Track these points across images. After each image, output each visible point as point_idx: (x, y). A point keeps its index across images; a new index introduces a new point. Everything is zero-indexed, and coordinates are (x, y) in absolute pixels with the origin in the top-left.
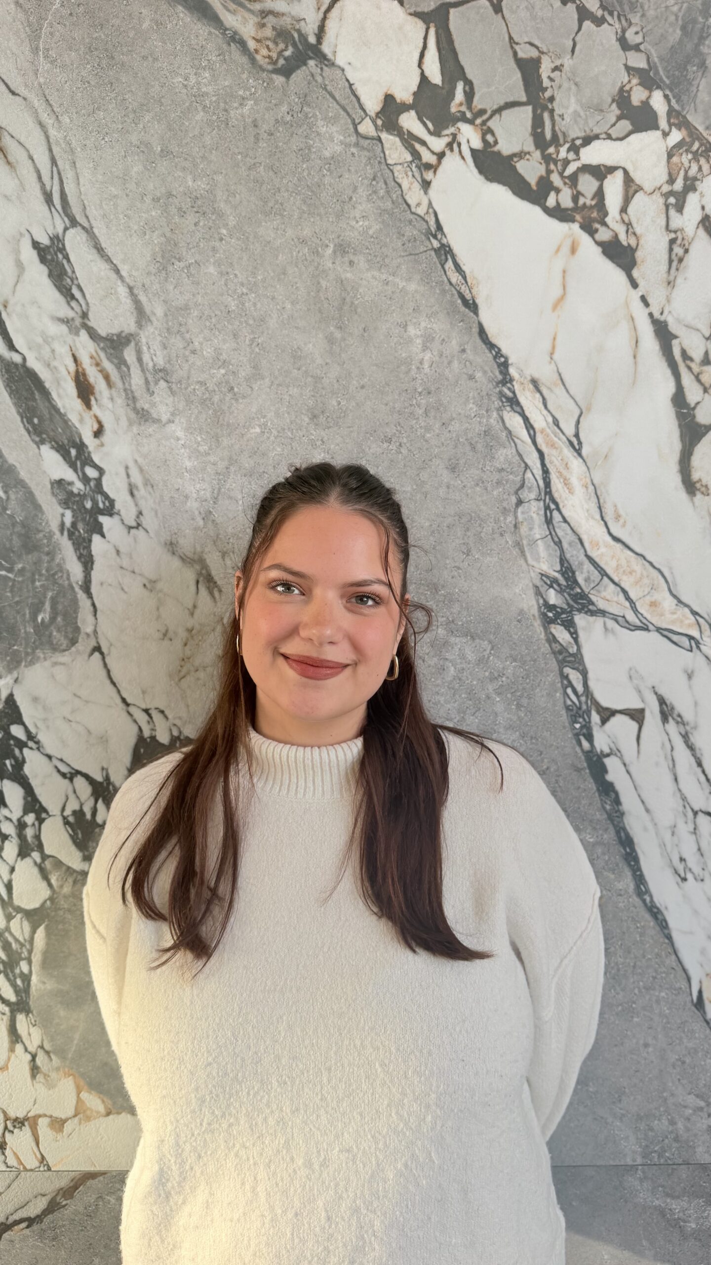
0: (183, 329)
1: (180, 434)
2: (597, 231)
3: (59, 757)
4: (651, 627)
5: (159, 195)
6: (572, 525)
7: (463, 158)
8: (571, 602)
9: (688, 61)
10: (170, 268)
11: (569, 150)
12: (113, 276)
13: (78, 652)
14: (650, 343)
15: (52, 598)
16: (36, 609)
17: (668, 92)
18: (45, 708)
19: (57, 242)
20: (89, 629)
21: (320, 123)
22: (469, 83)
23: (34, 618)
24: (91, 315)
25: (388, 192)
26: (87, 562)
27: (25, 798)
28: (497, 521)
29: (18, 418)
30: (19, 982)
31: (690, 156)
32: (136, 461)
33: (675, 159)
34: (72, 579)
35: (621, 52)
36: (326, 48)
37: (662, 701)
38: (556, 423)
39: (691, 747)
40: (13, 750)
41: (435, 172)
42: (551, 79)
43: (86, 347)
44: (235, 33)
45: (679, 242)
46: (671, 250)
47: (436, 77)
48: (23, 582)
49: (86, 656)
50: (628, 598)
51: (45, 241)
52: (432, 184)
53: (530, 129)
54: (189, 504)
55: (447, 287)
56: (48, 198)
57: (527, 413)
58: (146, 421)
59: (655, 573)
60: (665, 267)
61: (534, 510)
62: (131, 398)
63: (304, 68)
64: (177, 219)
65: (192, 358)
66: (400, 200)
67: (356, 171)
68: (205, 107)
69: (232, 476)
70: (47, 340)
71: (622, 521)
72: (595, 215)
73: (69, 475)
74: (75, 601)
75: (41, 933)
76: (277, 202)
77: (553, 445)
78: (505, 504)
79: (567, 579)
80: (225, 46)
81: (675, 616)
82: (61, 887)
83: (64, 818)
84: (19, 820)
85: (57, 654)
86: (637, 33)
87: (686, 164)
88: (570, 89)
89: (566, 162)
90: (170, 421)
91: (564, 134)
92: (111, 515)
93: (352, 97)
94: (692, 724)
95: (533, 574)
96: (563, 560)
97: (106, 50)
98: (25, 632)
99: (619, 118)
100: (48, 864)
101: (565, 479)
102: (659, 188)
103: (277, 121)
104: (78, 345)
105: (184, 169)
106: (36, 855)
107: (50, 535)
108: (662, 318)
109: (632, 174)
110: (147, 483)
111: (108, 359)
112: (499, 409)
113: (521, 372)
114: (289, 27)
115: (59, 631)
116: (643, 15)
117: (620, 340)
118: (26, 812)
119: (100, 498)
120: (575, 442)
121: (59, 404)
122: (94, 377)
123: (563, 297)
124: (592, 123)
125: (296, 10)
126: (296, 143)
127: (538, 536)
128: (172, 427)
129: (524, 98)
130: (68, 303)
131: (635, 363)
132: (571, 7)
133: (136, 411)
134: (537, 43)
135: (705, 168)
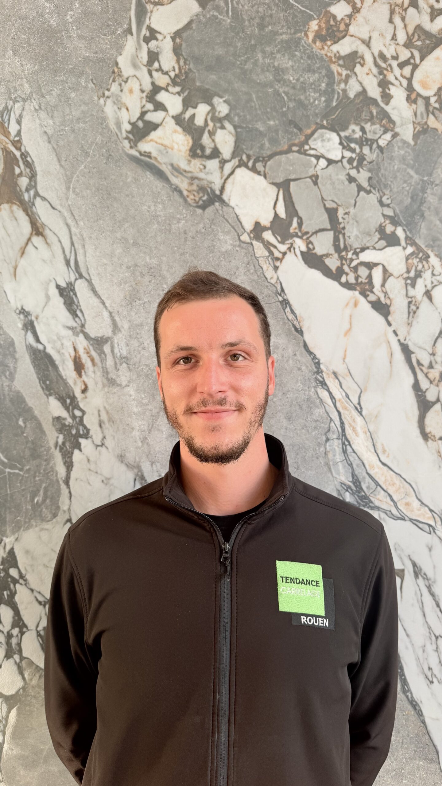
0: (139, 336)
1: (132, 392)
2: (368, 295)
3: (38, 590)
4: (406, 518)
5: (130, 265)
6: (358, 454)
7: (296, 255)
8: (359, 501)
9: (415, 213)
10: (134, 304)
11: (353, 254)
12: (101, 306)
13: (57, 522)
14: (399, 356)
15: (45, 488)
16: (34, 494)
17: (405, 228)
18: (33, 558)
19: (71, 287)
20: (66, 508)
21: (220, 234)
22: (300, 218)
23: (32, 500)
24: (86, 326)
25: (255, 271)
26: (69, 466)
27: (13, 618)
28: (314, 450)
29: (37, 381)
31: (418, 260)
32: (105, 408)
33: (410, 261)
34: (59, 476)
35: (380, 208)
36: (225, 197)
37: (414, 565)
38: (347, 396)
39: (432, 595)
40: (10, 585)
41: (281, 262)
42: (343, 219)
43: (82, 343)
44: (177, 187)
45: (413, 303)
46: (409, 307)
47: (282, 214)
48: (28, 477)
49: (62, 525)
50: (392, 500)
51: (63, 284)
52: (279, 268)
53: (332, 242)
54: (134, 433)
55: (287, 321)
56: (68, 263)
57: (331, 390)
58: (113, 385)
59: (407, 486)
60: (406, 316)
61: (336, 445)
62: (105, 372)
63: (213, 206)
64: (139, 278)
65: (143, 352)
66: (262, 275)
67: (239, 260)
68: (158, 222)
69: (160, 418)
70: (59, 338)
71: (387, 454)
72: (367, 287)
73: (64, 414)
74: (59, 491)
75: (14, 712)
77: (346, 409)
78: (319, 440)
79: (356, 487)
80: (171, 193)
81: (420, 512)
82: (31, 680)
83: (38, 632)
84: (8, 632)
85: (44, 523)
86: (388, 199)
88: (353, 224)
89: (352, 260)
90: (127, 386)
91: (350, 246)
92: (87, 438)
93: (238, 222)
94: (433, 580)
95: (336, 483)
96: (353, 475)
97: (107, 191)
99: (380, 239)
100: (24, 664)
101: (353, 428)
102: (402, 275)
103: (197, 232)
104: (78, 342)
105: (145, 253)
106: (17, 657)
107: (49, 449)
108: (405, 343)
109: (387, 267)
110: (111, 420)
111: (94, 350)
112: (315, 387)
113: (327, 368)
114: (206, 186)
115: (47, 508)
116: (391, 191)
117: (382, 353)
118: (13, 627)
119: (81, 428)
120: (359, 408)
121: (63, 374)
122: (85, 359)
123: (350, 329)
124: (365, 241)
125: (210, 178)
126: (206, 244)
127: (338, 460)
128: (128, 389)
129: (329, 227)
130: (74, 319)
131: (391, 366)
132: (354, 185)
133: (108, 379)
134: (336, 200)
135: (426, 266)
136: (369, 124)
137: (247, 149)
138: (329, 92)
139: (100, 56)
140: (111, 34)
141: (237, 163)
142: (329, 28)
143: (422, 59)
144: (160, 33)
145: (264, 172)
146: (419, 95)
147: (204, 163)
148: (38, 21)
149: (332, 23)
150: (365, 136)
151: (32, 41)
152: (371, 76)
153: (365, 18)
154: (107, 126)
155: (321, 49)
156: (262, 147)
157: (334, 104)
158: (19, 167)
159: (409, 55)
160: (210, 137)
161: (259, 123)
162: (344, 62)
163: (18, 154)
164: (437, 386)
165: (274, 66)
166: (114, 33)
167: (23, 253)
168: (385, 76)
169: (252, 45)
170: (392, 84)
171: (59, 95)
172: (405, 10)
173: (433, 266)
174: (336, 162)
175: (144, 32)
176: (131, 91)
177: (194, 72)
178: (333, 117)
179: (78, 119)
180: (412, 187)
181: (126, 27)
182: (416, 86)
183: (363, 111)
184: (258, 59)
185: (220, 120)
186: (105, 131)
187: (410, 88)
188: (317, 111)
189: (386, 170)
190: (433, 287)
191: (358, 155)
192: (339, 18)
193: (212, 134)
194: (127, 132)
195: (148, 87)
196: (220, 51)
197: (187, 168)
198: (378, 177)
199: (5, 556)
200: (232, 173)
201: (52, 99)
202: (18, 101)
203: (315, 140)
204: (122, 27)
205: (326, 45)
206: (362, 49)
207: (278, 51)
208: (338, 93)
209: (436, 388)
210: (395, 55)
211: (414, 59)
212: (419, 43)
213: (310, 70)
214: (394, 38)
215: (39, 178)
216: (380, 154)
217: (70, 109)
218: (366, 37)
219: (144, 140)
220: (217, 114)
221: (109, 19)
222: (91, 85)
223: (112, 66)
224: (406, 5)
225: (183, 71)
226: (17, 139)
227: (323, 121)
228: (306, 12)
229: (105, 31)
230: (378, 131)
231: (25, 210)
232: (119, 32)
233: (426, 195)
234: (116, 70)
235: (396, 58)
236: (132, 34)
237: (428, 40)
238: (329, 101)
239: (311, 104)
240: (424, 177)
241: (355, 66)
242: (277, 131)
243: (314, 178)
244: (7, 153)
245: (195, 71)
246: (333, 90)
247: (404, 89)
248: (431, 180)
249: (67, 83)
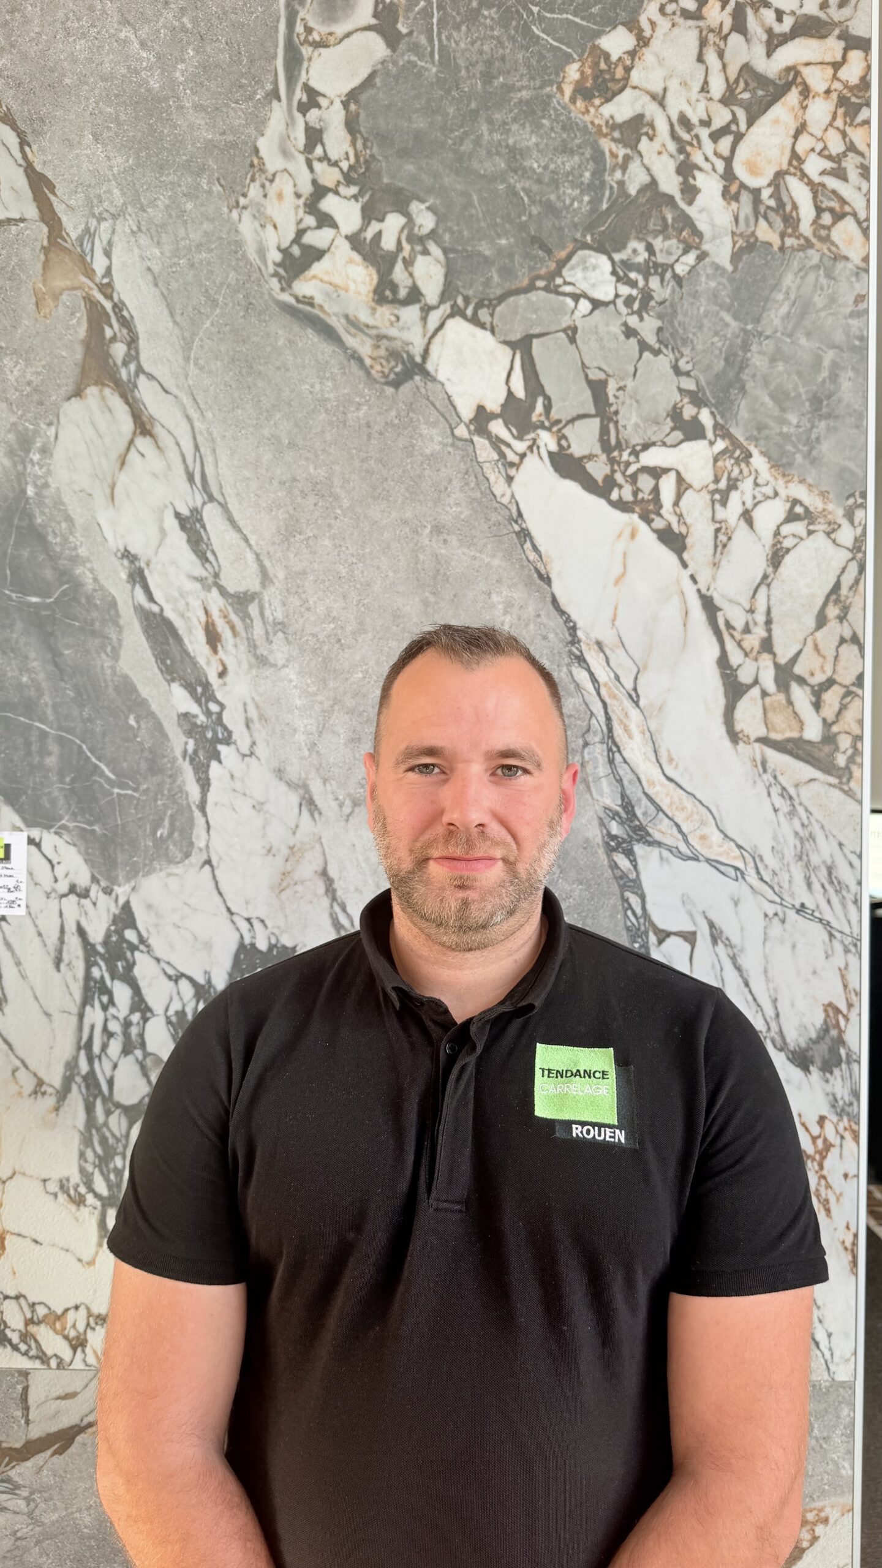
0: (300, 590)
1: (293, 676)
2: (653, 520)
3: (167, 960)
4: (701, 858)
5: (284, 478)
6: (632, 766)
7: (541, 458)
8: (631, 833)
9: (730, 385)
10: (292, 540)
11: (630, 454)
12: (243, 544)
13: (191, 865)
14: (698, 614)
15: (172, 816)
16: (156, 825)
17: (714, 410)
18: (158, 915)
19: (196, 513)
20: (202, 844)
21: (423, 426)
22: (547, 399)
23: (154, 833)
24: (222, 576)
25: (478, 485)
26: (205, 784)
27: (132, 998)
29: (153, 660)
30: (112, 1177)
31: (732, 461)
32: (253, 699)
33: (720, 463)
34: (190, 799)
35: (675, 378)
36: (430, 366)
37: (712, 925)
38: (617, 678)
39: (739, 969)
40: (125, 953)
41: (517, 469)
42: (616, 397)
43: (216, 602)
44: (355, 352)
45: (723, 530)
46: (716, 537)
47: (520, 392)
48: (146, 801)
49: (197, 868)
50: (680, 831)
51: (185, 512)
52: (516, 479)
53: (597, 436)
54: (297, 736)
55: (526, 563)
56: (191, 478)
57: (593, 669)
58: (264, 665)
59: (704, 811)
60: (711, 551)
61: (598, 752)
62: (252, 646)
63: (411, 382)
64: (299, 500)
65: (307, 615)
66: (488, 491)
67: (452, 467)
68: (327, 409)
69: (336, 713)
70: (183, 594)
71: (674, 764)
72: (651, 507)
73: (194, 708)
74: (191, 819)
76: (384, 489)
77: (614, 697)
79: (627, 813)
80: (346, 362)
81: (722, 849)
83: (168, 1018)
84: (125, 1019)
85: (172, 866)
86: (688, 362)
87: (729, 468)
88: (631, 405)
89: (628, 464)
90: (285, 666)
91: (627, 442)
92: (228, 744)
93: (451, 407)
94: (739, 948)
95: (597, 807)
96: (623, 796)
97: (247, 361)
98: (145, 846)
99: (673, 429)
100: (149, 1062)
101: (625, 726)
102: (706, 487)
103: (387, 423)
104: (209, 600)
105: (307, 459)
106: (138, 1053)
107: (174, 760)
108: (709, 594)
109: (684, 475)
110: (262, 717)
111: (235, 613)
112: (568, 665)
113: (588, 636)
114: (400, 349)
115: (175, 845)
116: (693, 349)
117: (672, 611)
118: (132, 1010)
119: (219, 729)
120: (634, 695)
121: (190, 648)
122: (221, 626)
123: (624, 574)
124: (649, 433)
125: (405, 336)
126: (402, 442)
127: (602, 774)
128: (287, 671)
129: (593, 411)
130: (203, 565)
131: (685, 630)
132: (633, 341)
133: (256, 657)
134: (605, 367)
135: (746, 471)
136: (660, 238)
137: (464, 287)
138: (597, 187)
139: (230, 138)
140: (246, 101)
141: (448, 311)
142: (598, 74)
143: (750, 124)
144: (324, 96)
145: (492, 323)
146: (743, 186)
147: (396, 312)
148: (131, 82)
149: (603, 66)
150: (653, 258)
151: (123, 117)
152: (665, 156)
153: (657, 55)
154: (244, 256)
155: (583, 114)
156: (487, 283)
157: (605, 206)
158: (111, 326)
159: (729, 117)
160: (406, 268)
161: (484, 243)
162: (622, 133)
163: (108, 305)
164: (756, 660)
165: (507, 146)
166: (251, 98)
167: (123, 463)
168: (688, 155)
169: (472, 111)
170: (700, 169)
171: (167, 207)
172: (725, 38)
173: (756, 471)
174: (606, 304)
175: (299, 95)
176: (280, 196)
177: (379, 161)
178: (603, 229)
179: (199, 246)
180: (728, 342)
181: (269, 87)
182: (739, 170)
183: (650, 217)
184: (482, 134)
185: (421, 240)
186: (242, 264)
187: (729, 175)
188: (576, 220)
189: (685, 315)
190: (755, 505)
191: (642, 291)
192: (614, 58)
193: (408, 263)
194: (275, 264)
195: (307, 189)
196: (420, 123)
197: (371, 321)
198: (673, 326)
199: (117, 912)
200: (441, 326)
201: (156, 214)
202: (106, 219)
203: (573, 268)
204: (263, 87)
205: (593, 105)
206: (652, 110)
207: (514, 120)
208: (611, 188)
209: (754, 663)
210: (705, 118)
211: (737, 125)
212: (746, 96)
213: (565, 149)
214: (705, 88)
215: (142, 343)
216: (677, 289)
217: (186, 229)
218: (658, 88)
219: (301, 277)
220: (416, 229)
221: (242, 75)
222: (217, 188)
223: (250, 155)
224: (726, 30)
225: (362, 159)
226: (105, 281)
227: (585, 236)
228: (560, 49)
229: (237, 96)
230: (674, 250)
231: (124, 396)
232: (258, 97)
233: (749, 355)
234: (256, 161)
235: (706, 123)
236: (279, 100)
237: (763, 90)
238: (595, 202)
239: (567, 208)
240: (746, 324)
241: (639, 141)
242: (511, 256)
243: (570, 332)
244: (92, 304)
245: (380, 158)
246: (603, 184)
247: (718, 178)
248: (759, 329)
249: (180, 186)
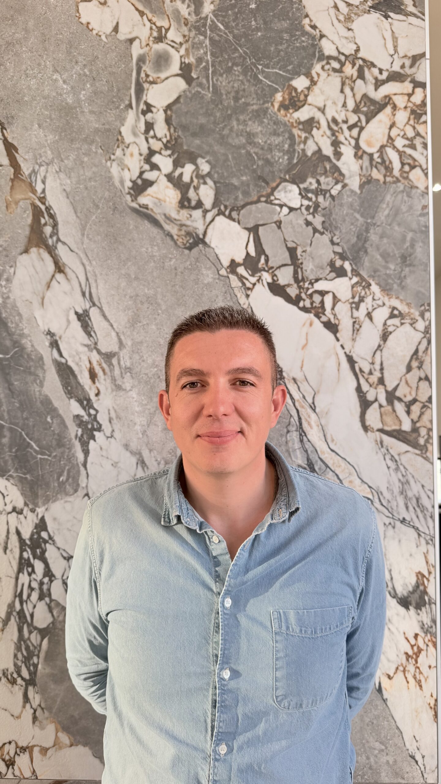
0: (139, 351)
1: (134, 396)
2: (321, 317)
3: (63, 548)
5: (132, 295)
6: (312, 443)
7: (264, 286)
9: (360, 250)
10: (136, 326)
11: (309, 284)
12: (110, 328)
13: (78, 496)
14: (345, 365)
15: (68, 470)
16: (60, 475)
17: (351, 262)
18: (59, 524)
19: (86, 313)
20: (84, 485)
21: (203, 269)
22: (267, 256)
23: (58, 478)
24: (99, 344)
25: (231, 298)
26: (86, 453)
27: (45, 569)
28: (278, 440)
29: (61, 387)
30: (32, 668)
31: (361, 288)
32: (113, 407)
33: (355, 289)
34: (79, 461)
35: (331, 246)
36: (207, 240)
38: (304, 397)
40: (41, 545)
41: (252, 291)
42: (301, 256)
43: (95, 357)
44: (169, 232)
45: (357, 322)
46: (354, 326)
47: (253, 253)
48: (55, 461)
49: (81, 498)
50: (339, 478)
51: (80, 311)
52: (251, 296)
53: (292, 275)
54: (136, 427)
56: (84, 294)
57: (291, 392)
58: (120, 390)
59: (351, 467)
60: (351, 333)
61: (294, 436)
62: (114, 380)
63: (197, 247)
64: (140, 305)
65: (142, 364)
66: (236, 302)
67: (218, 290)
68: (154, 261)
69: (157, 415)
70: (78, 353)
71: (335, 442)
72: (320, 310)
73: (82, 412)
74: (79, 472)
75: (45, 641)
76: (183, 300)
77: (303, 407)
78: (281, 432)
80: (164, 237)
81: (361, 488)
82: (58, 617)
83: (64, 580)
84: (41, 581)
85: (67, 497)
86: (338, 238)
87: (360, 291)
88: (309, 260)
89: (308, 289)
90: (131, 390)
91: (307, 278)
92: (100, 431)
93: (218, 260)
96: (308, 459)
97: (114, 236)
98: (54, 486)
99: (331, 272)
100: (53, 604)
101: (309, 423)
102: (348, 300)
103: (185, 268)
104: (92, 356)
105: (144, 285)
106: (47, 599)
107: (70, 440)
108: (350, 354)
109: (336, 294)
110: (118, 417)
111: (105, 363)
113: (288, 375)
114: (192, 231)
115: (70, 485)
116: (340, 232)
117: (332, 363)
118: (44, 576)
119: (95, 423)
120: (313, 406)
121: (81, 381)
122: (98, 370)
123: (306, 344)
124: (319, 273)
125: (195, 225)
126: (193, 277)
127: (296, 447)
128: (131, 393)
129: (290, 263)
130: (89, 338)
131: (339, 373)
132: (310, 228)
133: (116, 385)
134: (296, 241)
135: (368, 293)
136: (323, 177)
137: (224, 200)
138: (291, 152)
139: (107, 127)
140: (115, 109)
141: (216, 213)
142: (291, 98)
143: (367, 122)
144: (154, 107)
145: (238, 219)
146: (364, 152)
147: (190, 213)
148: (58, 99)
149: (294, 94)
150: (320, 187)
151: (53, 116)
152: (325, 137)
153: (321, 90)
154: (113, 184)
155: (284, 117)
156: (236, 199)
157: (295, 161)
158: (44, 218)
159: (357, 119)
160: (195, 191)
161: (234, 179)
162: (303, 126)
163: (43, 207)
164: (376, 388)
165: (246, 132)
166: (118, 108)
167: (49, 287)
168: (337, 137)
169: (228, 115)
170: (343, 144)
171: (75, 160)
172: (354, 82)
173: (374, 293)
174: (296, 209)
175: (142, 106)
176: (132, 155)
177: (182, 138)
178: (294, 172)
179: (90, 179)
180: (358, 229)
181: (127, 102)
182: (362, 144)
183: (318, 167)
184: (234, 126)
185: (203, 177)
186: (112, 188)
187: (357, 147)
188: (281, 168)
189: (336, 215)
190: (374, 310)
191: (314, 203)
192: (299, 90)
193: (196, 188)
194: (129, 188)
195: (145, 151)
196: (203, 120)
197: (177, 217)
198: (330, 220)
199: (37, 522)
200: (213, 220)
201: (69, 163)
202: (43, 165)
203: (279, 191)
204: (124, 103)
205: (289, 113)
206: (318, 115)
207: (250, 119)
208: (299, 152)
209: (375, 390)
210: (345, 119)
211: (361, 123)
212: (365, 109)
213: (275, 133)
214: (344, 105)
215: (60, 226)
216: (332, 202)
217: (84, 171)
218: (321, 105)
219: (142, 195)
220: (200, 172)
221: (114, 97)
222: (100, 151)
223: (117, 135)
224: (355, 77)
225: (173, 138)
226: (42, 195)
227: (285, 176)
228: (272, 86)
229: (111, 107)
230: (330, 182)
231: (50, 253)
232: (122, 107)
233: (369, 235)
234: (120, 138)
235: (345, 122)
236: (132, 108)
237: (373, 106)
238: (290, 159)
239: (276, 162)
240: (367, 219)
241: (312, 130)
242: (248, 185)
243: (278, 224)
244: (35, 207)
245: (183, 137)
246: (294, 150)
247: (352, 148)
248: (374, 222)
249: (81, 149)
